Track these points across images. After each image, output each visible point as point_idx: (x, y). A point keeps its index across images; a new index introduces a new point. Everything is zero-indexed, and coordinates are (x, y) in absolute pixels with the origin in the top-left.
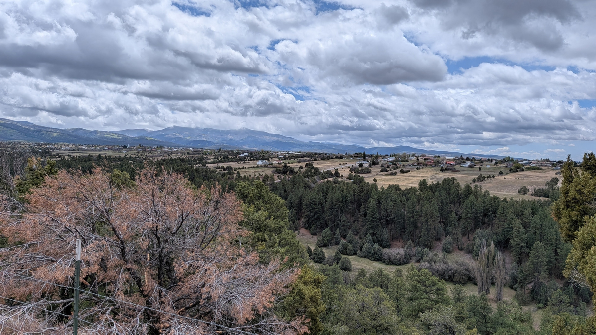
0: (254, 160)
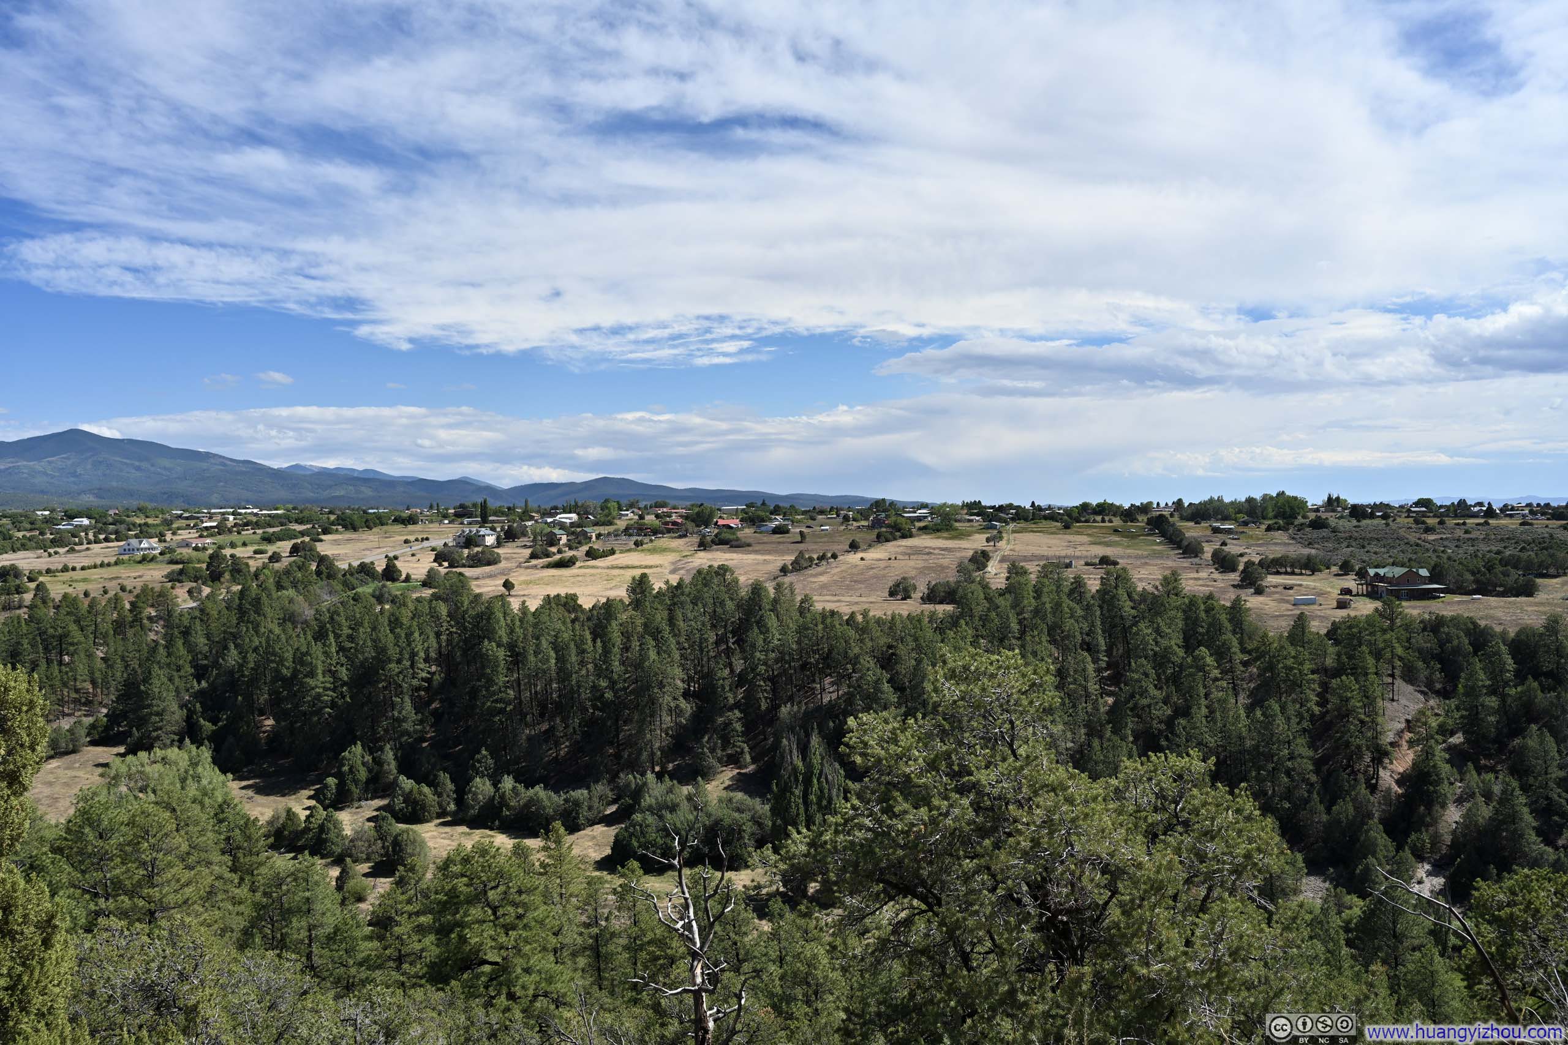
0: (106, 540)
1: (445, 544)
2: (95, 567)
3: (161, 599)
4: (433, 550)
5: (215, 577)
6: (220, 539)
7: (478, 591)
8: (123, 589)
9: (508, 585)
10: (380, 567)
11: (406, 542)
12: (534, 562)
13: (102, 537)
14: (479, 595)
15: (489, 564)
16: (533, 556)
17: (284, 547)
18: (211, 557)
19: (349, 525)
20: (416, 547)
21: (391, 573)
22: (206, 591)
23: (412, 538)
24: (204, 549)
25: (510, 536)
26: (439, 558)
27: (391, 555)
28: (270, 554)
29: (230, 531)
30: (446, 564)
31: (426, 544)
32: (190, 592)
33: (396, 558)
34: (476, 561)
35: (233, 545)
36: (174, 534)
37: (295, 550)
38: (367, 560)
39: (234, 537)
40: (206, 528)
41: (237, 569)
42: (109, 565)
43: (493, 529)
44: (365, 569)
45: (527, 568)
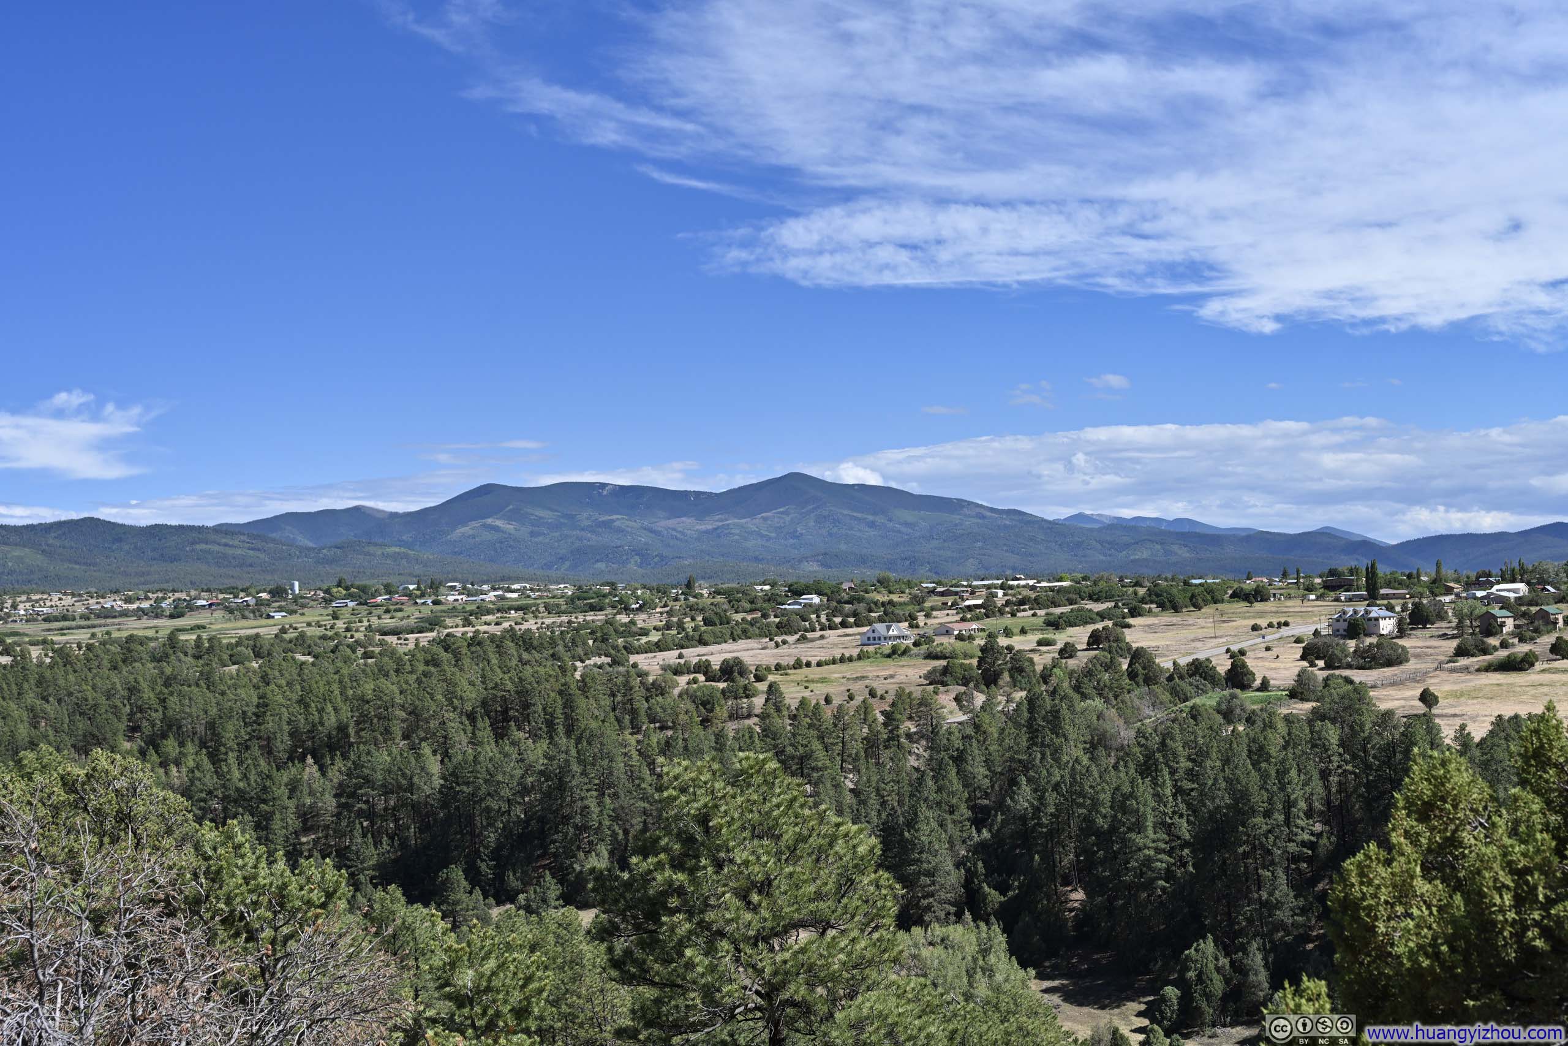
0: (844, 624)
1: (1316, 633)
2: (834, 662)
3: (923, 708)
4: (1298, 641)
5: (990, 679)
6: (990, 623)
7: (1383, 706)
8: (872, 693)
9: (1427, 698)
10: (1223, 666)
11: (1255, 628)
12: (1463, 661)
13: (838, 620)
14: (1388, 714)
15: (1389, 663)
16: (1461, 652)
17: (1080, 635)
18: (983, 650)
19: (1170, 605)
20: (1272, 636)
21: (1238, 677)
22: (980, 699)
23: (1263, 623)
24: (971, 638)
25: (1419, 618)
26: (1310, 653)
27: (1235, 648)
28: (1060, 645)
29: (1002, 612)
30: (1321, 663)
31: (1285, 631)
32: (957, 699)
33: (1242, 653)
34: (1370, 659)
35: (1008, 633)
36: (927, 616)
37: (1095, 640)
38: (1201, 656)
39: (1007, 621)
40: (970, 608)
41: (1019, 667)
42: (850, 659)
43: (1390, 608)
44: (1200, 670)
45: (1452, 671)
